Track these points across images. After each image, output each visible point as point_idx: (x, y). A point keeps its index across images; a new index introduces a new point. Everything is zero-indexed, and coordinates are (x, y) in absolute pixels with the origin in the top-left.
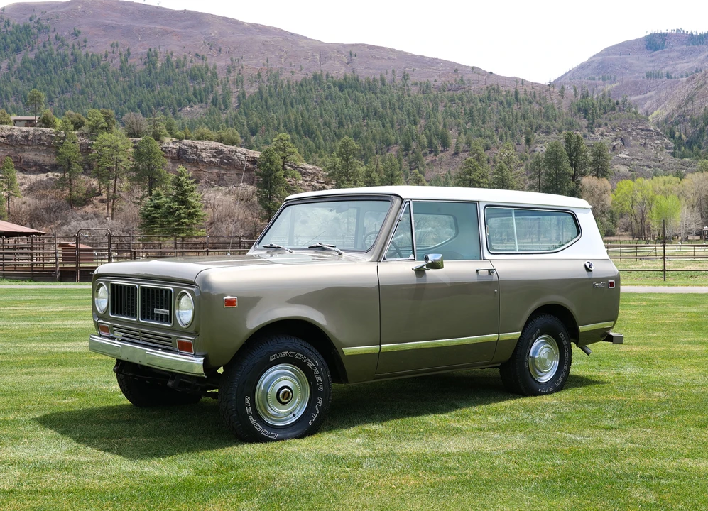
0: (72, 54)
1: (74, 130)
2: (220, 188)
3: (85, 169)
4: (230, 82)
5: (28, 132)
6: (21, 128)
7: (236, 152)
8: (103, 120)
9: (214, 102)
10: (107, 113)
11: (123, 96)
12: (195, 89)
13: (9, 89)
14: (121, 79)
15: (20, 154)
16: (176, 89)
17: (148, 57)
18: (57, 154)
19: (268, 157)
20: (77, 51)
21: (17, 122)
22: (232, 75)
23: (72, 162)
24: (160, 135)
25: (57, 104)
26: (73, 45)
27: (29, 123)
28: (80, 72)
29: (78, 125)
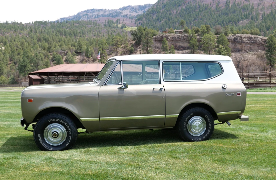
0: (198, 5)
1: (196, 34)
2: (251, 53)
3: (199, 48)
4: (259, 10)
5: (179, 35)
6: (177, 34)
7: (257, 38)
8: (206, 29)
9: (252, 18)
10: (207, 26)
11: (216, 19)
12: (244, 14)
13: (176, 20)
14: (216, 13)
15: (177, 44)
16: (237, 15)
17: (226, 3)
18: (189, 43)
19: (271, 39)
20: (200, 4)
21: (176, 32)
22: (260, 6)
23: (194, 45)
24: (227, 33)
25: (193, 24)
26: (199, 2)
27: (181, 32)
28: (201, 12)
29: (197, 32)
